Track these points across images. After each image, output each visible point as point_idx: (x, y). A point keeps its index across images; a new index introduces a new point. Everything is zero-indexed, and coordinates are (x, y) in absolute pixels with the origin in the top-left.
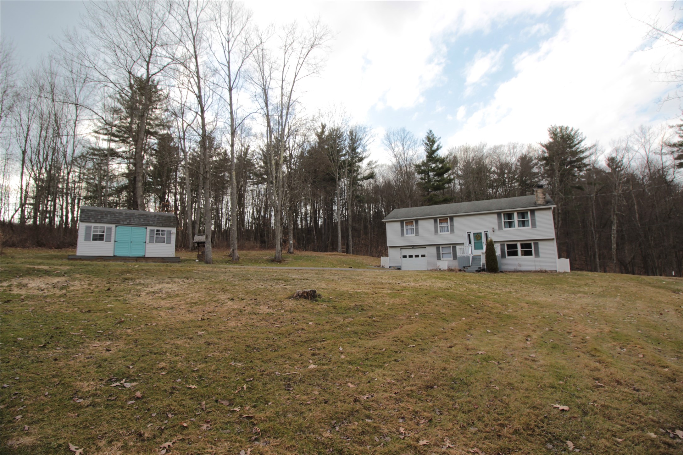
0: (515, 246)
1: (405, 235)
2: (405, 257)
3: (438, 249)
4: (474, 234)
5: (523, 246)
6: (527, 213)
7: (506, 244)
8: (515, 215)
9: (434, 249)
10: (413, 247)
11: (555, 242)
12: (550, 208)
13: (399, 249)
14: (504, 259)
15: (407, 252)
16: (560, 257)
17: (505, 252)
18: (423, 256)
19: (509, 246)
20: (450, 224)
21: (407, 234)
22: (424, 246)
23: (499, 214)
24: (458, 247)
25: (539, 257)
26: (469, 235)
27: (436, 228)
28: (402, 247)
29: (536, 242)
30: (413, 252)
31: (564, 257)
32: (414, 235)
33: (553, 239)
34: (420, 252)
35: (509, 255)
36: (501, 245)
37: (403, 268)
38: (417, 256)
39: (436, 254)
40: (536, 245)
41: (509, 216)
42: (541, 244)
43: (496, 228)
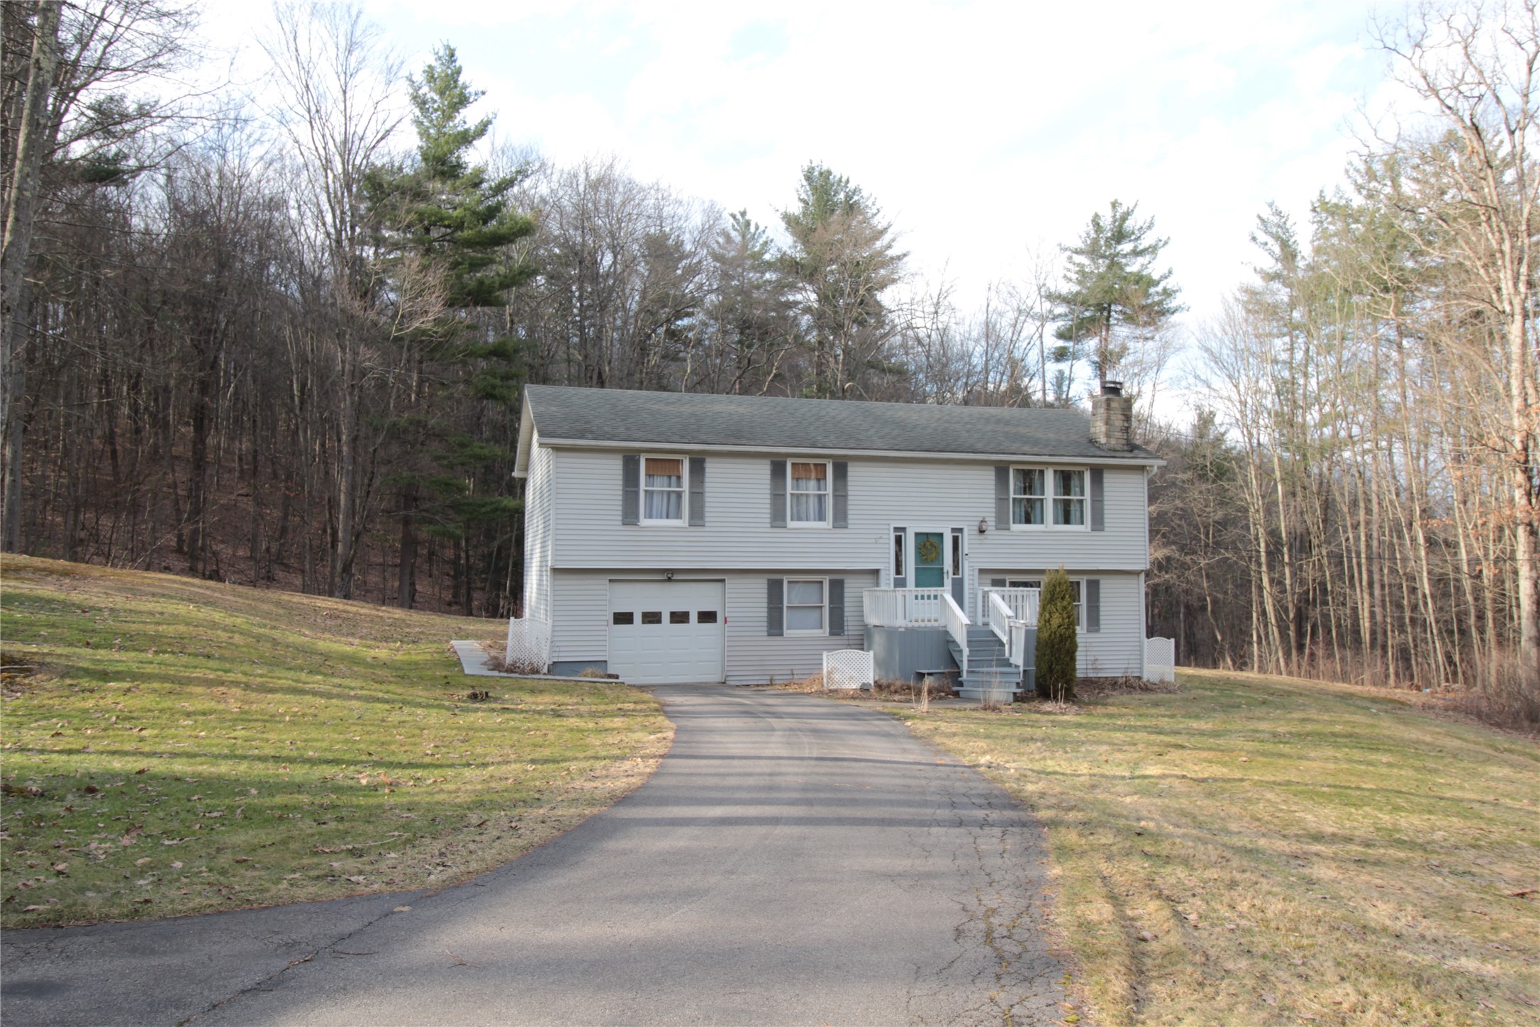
1: (644, 522)
2: (623, 618)
3: (775, 589)
4: (917, 535)
6: (1081, 474)
7: (1008, 579)
8: (1050, 479)
9: (757, 591)
10: (669, 576)
11: (1142, 582)
12: (1142, 468)
13: (604, 581)
15: (638, 599)
16: (1151, 633)
18: (707, 617)
20: (835, 490)
21: (650, 515)
22: (717, 576)
23: (1001, 470)
24: (851, 588)
25: (1098, 631)
26: (898, 541)
27: (778, 497)
28: (618, 575)
29: (1095, 579)
30: (666, 599)
31: (1161, 635)
32: (683, 522)
33: (1137, 572)
34: (694, 598)
36: (994, 582)
38: (679, 617)
39: (762, 611)
40: (1094, 587)
41: (1029, 479)
42: (1106, 586)
43: (991, 522)
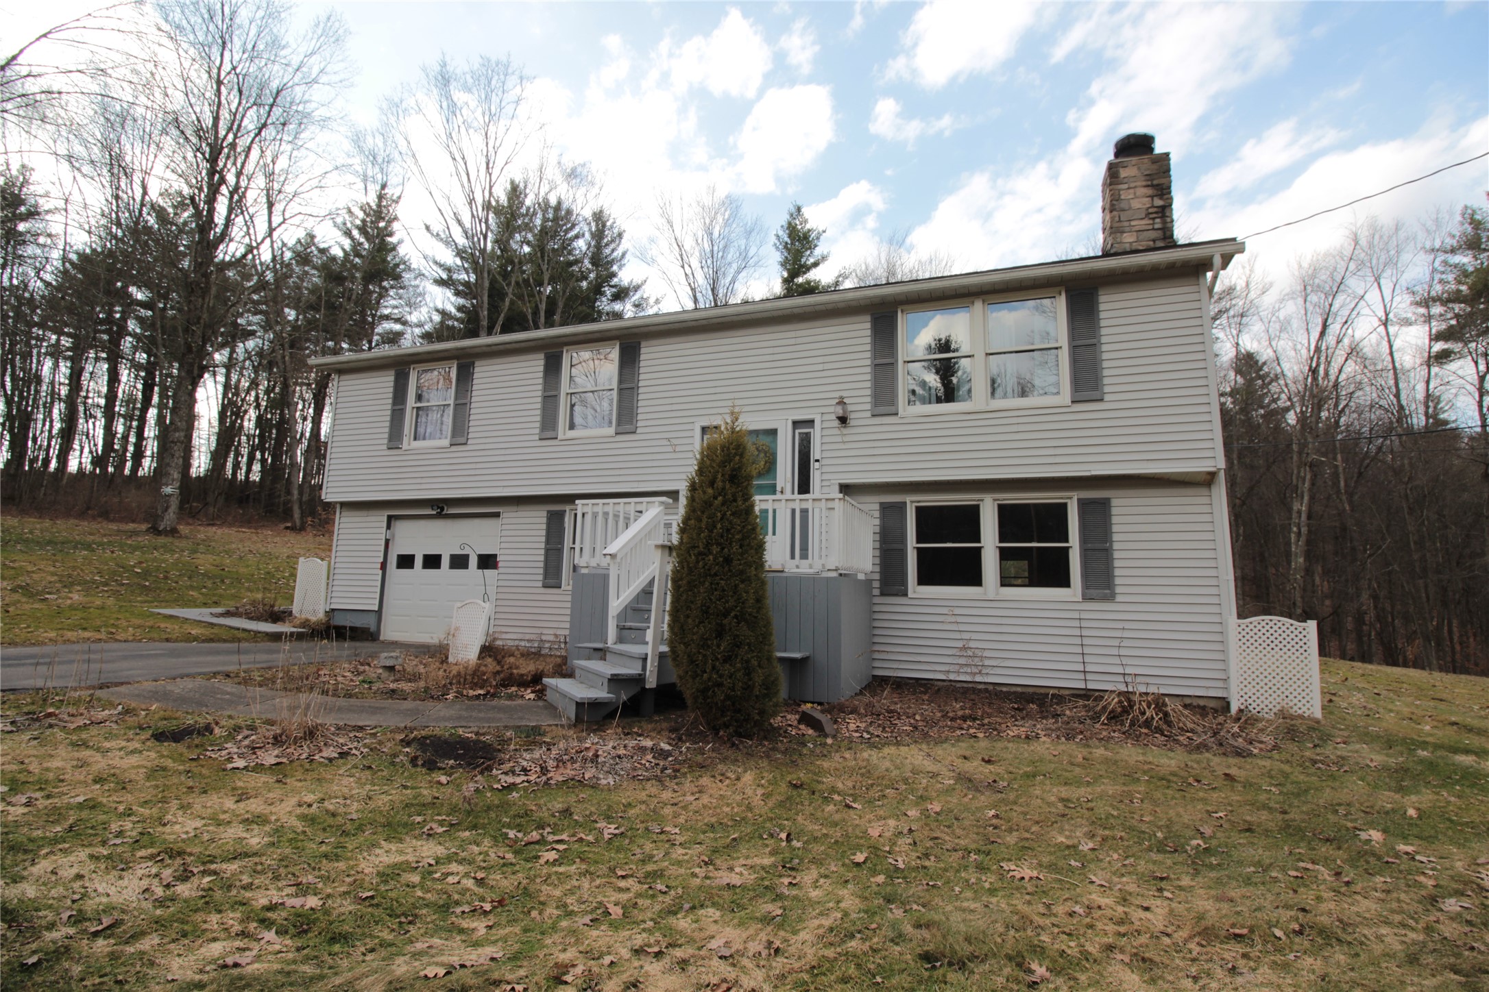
0: (968, 521)
1: (408, 443)
2: (406, 562)
3: (554, 521)
5: (1011, 520)
7: (912, 503)
9: (536, 523)
10: (440, 508)
11: (1220, 493)
13: (380, 518)
14: (894, 604)
15: (415, 538)
17: (903, 553)
18: (487, 562)
19: (931, 522)
22: (490, 508)
25: (1111, 597)
27: (550, 399)
28: (393, 509)
29: (1098, 492)
30: (443, 538)
32: (445, 441)
33: (1208, 480)
34: (471, 537)
35: (925, 578)
36: (885, 508)
37: (390, 632)
38: (459, 561)
39: (538, 556)
40: (1098, 515)
42: (1126, 511)
43: (861, 400)
